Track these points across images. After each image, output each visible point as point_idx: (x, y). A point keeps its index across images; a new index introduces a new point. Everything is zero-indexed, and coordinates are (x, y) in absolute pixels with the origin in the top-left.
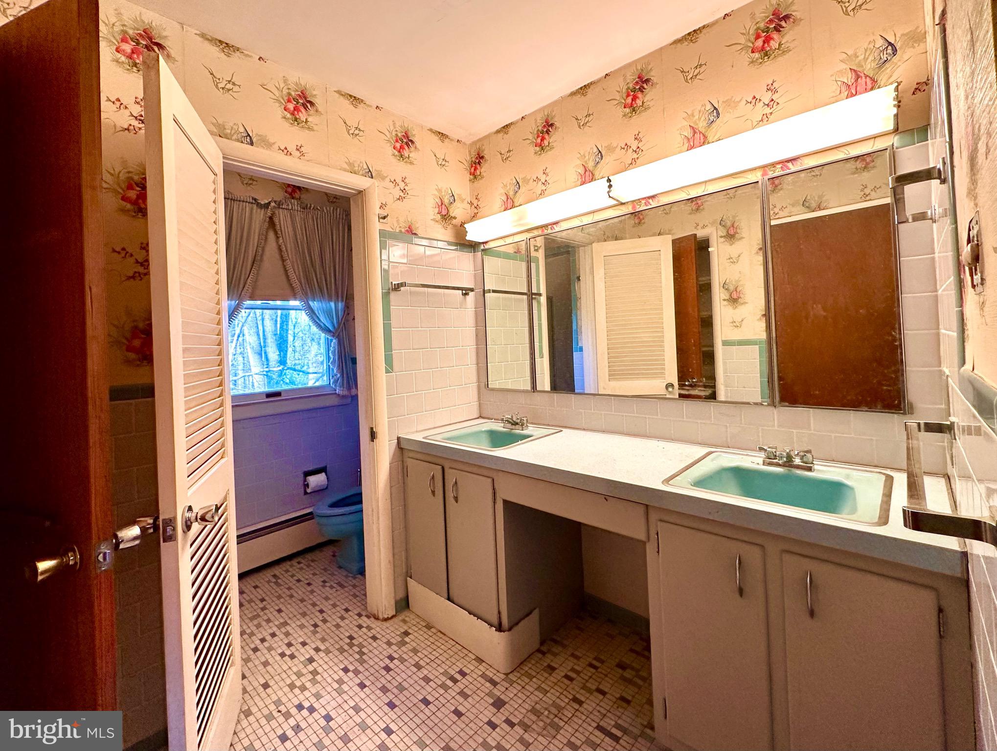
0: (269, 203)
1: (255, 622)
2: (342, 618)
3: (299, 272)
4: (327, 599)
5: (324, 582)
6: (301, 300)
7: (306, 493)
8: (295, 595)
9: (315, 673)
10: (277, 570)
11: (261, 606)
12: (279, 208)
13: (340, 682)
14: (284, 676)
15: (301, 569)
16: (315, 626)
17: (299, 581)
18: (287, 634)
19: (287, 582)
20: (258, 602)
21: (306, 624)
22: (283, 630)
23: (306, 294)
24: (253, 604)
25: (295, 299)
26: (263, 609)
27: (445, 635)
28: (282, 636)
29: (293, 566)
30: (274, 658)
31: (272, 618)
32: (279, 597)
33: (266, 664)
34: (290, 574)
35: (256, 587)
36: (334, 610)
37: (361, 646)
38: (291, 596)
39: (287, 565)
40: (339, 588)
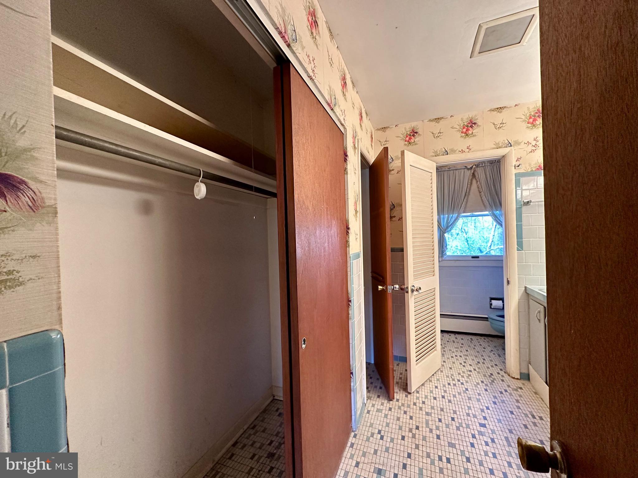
0: (472, 166)
1: (456, 349)
2: (492, 366)
3: (488, 197)
4: (489, 357)
5: (492, 351)
6: (489, 211)
7: (491, 308)
8: (476, 349)
9: (470, 375)
10: (473, 337)
11: (461, 346)
12: (478, 167)
13: (478, 384)
14: (458, 369)
15: (484, 341)
16: (479, 362)
17: (481, 345)
18: (466, 359)
19: (476, 343)
20: (460, 344)
21: (475, 360)
22: (465, 357)
23: (492, 207)
24: (458, 344)
25: (486, 211)
26: (461, 347)
27: (543, 401)
28: (464, 358)
29: (481, 340)
30: (457, 363)
31: (463, 351)
32: (469, 346)
33: (454, 363)
34: (478, 341)
35: (462, 339)
36: (490, 362)
37: (494, 379)
38: (474, 349)
39: (478, 337)
40: (498, 356)
